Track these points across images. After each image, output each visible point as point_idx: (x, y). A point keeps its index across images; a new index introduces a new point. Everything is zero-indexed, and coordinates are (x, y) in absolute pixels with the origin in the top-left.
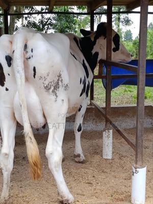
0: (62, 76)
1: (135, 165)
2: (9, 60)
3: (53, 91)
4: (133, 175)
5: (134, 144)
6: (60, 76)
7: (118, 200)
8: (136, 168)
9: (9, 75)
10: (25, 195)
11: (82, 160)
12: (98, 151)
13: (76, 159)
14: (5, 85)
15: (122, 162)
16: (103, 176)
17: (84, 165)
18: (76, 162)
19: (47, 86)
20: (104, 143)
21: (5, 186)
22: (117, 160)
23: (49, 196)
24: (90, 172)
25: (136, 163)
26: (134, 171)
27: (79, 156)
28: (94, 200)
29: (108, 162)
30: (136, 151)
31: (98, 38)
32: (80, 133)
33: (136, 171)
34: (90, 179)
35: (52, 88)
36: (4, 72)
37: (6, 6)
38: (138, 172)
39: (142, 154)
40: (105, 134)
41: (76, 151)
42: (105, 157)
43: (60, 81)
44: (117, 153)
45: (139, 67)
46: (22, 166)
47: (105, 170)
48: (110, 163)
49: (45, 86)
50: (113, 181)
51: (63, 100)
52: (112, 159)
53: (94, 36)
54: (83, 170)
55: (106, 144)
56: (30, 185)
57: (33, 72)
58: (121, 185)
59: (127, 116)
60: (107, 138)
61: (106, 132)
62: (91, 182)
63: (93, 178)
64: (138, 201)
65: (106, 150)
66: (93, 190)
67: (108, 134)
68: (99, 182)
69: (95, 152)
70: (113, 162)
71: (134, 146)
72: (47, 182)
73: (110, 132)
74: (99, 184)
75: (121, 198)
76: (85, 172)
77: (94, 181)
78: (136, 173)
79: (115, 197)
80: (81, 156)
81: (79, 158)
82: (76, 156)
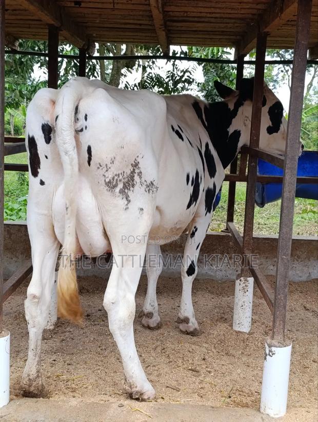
0: (140, 165)
1: (269, 341)
2: (48, 131)
3: (122, 192)
4: (265, 359)
5: (273, 302)
6: (136, 165)
8: (270, 346)
9: (46, 157)
10: (72, 377)
11: (191, 329)
12: (226, 316)
13: (182, 327)
14: (39, 175)
17: (195, 338)
18: (181, 331)
19: (110, 182)
20: (236, 300)
21: (31, 354)
22: (258, 335)
23: (115, 384)
24: (200, 350)
25: (273, 338)
26: (267, 352)
27: (186, 320)
28: (194, 400)
29: (241, 336)
30: (274, 314)
31: (242, 104)
32: (192, 278)
33: (270, 351)
34: (196, 362)
35: (121, 186)
36: (39, 152)
37: (82, 43)
38: (272, 354)
39: (284, 322)
40: (239, 285)
41: (182, 312)
42: (236, 328)
43: (136, 175)
44: (263, 323)
45: (285, 158)
46: (82, 329)
47: (231, 352)
48: (245, 339)
49: (107, 180)
51: (142, 209)
52: (250, 334)
53: (235, 100)
54: (187, 345)
55: (240, 303)
56: (86, 363)
57: (87, 156)
58: (253, 380)
59: (296, 257)
60: (241, 293)
61: (240, 280)
62: (198, 368)
63: (203, 362)
64: (272, 409)
65: (239, 314)
66: (197, 383)
67: (244, 285)
68: (212, 370)
69: (222, 318)
70: (251, 339)
71: (272, 306)
72: (118, 361)
73: (248, 281)
74: (212, 374)
75: (244, 402)
76: (191, 350)
77: (203, 368)
78: (269, 355)
79: (236, 399)
80: (190, 321)
81: (186, 325)
82: (182, 320)
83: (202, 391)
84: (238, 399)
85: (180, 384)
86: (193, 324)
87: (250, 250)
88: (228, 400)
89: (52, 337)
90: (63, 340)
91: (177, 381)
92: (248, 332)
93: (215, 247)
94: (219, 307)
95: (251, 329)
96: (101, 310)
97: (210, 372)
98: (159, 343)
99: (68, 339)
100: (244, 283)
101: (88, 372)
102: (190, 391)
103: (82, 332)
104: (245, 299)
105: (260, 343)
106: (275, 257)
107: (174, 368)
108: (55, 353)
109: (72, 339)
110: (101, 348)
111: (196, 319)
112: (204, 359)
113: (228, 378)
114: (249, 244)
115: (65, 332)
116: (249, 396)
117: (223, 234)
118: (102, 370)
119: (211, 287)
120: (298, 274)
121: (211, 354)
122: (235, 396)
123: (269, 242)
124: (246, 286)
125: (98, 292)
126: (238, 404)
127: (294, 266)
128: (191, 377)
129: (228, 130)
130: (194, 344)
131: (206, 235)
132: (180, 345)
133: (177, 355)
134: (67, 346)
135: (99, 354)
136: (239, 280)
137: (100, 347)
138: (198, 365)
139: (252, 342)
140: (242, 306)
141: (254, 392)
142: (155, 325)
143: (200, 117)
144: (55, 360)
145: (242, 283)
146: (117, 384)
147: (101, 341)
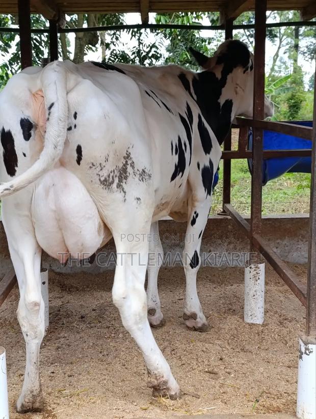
1: (304, 337)
3: (119, 186)
4: (301, 358)
5: (305, 292)
6: (128, 156)
7: (269, 409)
8: (306, 344)
9: (25, 155)
10: (76, 391)
11: (200, 325)
12: (236, 307)
13: (189, 323)
14: (17, 174)
15: (285, 331)
16: (242, 358)
17: (204, 335)
18: (188, 328)
19: (106, 180)
20: (247, 290)
22: (273, 327)
24: (214, 349)
25: (308, 333)
26: (303, 350)
27: (194, 316)
28: (218, 408)
29: (254, 329)
30: (309, 308)
32: (196, 270)
34: (213, 363)
35: (117, 181)
38: (308, 352)
40: (249, 273)
41: (188, 307)
42: (248, 320)
43: (129, 167)
46: (78, 333)
47: (247, 347)
48: (259, 332)
49: (102, 179)
50: (262, 369)
51: (138, 199)
52: (264, 325)
54: (199, 344)
55: (252, 293)
56: (89, 373)
57: (76, 155)
58: (278, 379)
59: (300, 237)
60: (252, 282)
61: (251, 268)
62: (215, 370)
63: (220, 362)
64: (311, 414)
65: (250, 304)
66: (217, 387)
67: (255, 272)
68: (232, 371)
69: (230, 309)
70: (266, 331)
71: (305, 297)
72: (124, 367)
73: (259, 268)
74: (232, 375)
75: (275, 406)
76: (205, 350)
77: (221, 369)
78: (306, 353)
79: (264, 403)
80: (198, 316)
81: (194, 321)
82: (189, 316)
83: (225, 396)
84: (267, 404)
85: (197, 390)
86: (201, 319)
87: (259, 233)
88: (257, 405)
89: (45, 345)
90: (59, 348)
91: (194, 386)
92: (261, 324)
93: (213, 232)
94: (224, 297)
95: (265, 320)
96: (95, 310)
97: (229, 373)
98: (166, 343)
99: (64, 346)
100: (255, 270)
101: (92, 384)
102: (211, 397)
103: (78, 336)
104: (257, 288)
105: (277, 336)
106: (277, 239)
107: (189, 371)
108: (52, 364)
109: (68, 345)
110: (102, 354)
111: (203, 313)
112: (221, 359)
113: (251, 379)
114: (258, 227)
115: (59, 338)
116: (278, 398)
117: (220, 217)
118: (108, 380)
119: (211, 275)
120: (303, 255)
121: (226, 352)
122: (263, 400)
123: (270, 222)
124: (257, 273)
125: (88, 289)
126: (268, 409)
127: (299, 246)
128: (209, 380)
129: (219, 101)
130: (205, 341)
131: (208, 219)
132: (192, 345)
133: (189, 356)
134: (64, 354)
135: (102, 361)
136: (248, 268)
137: (101, 352)
138: (216, 366)
139: (268, 335)
140: (254, 296)
141: (283, 393)
142: (158, 323)
143: (187, 88)
144: (53, 373)
145: (252, 270)
146: (128, 395)
147: (101, 345)
